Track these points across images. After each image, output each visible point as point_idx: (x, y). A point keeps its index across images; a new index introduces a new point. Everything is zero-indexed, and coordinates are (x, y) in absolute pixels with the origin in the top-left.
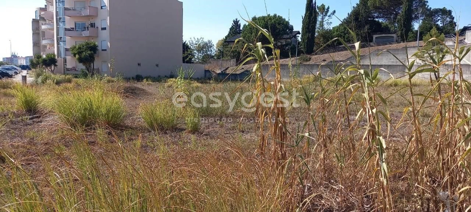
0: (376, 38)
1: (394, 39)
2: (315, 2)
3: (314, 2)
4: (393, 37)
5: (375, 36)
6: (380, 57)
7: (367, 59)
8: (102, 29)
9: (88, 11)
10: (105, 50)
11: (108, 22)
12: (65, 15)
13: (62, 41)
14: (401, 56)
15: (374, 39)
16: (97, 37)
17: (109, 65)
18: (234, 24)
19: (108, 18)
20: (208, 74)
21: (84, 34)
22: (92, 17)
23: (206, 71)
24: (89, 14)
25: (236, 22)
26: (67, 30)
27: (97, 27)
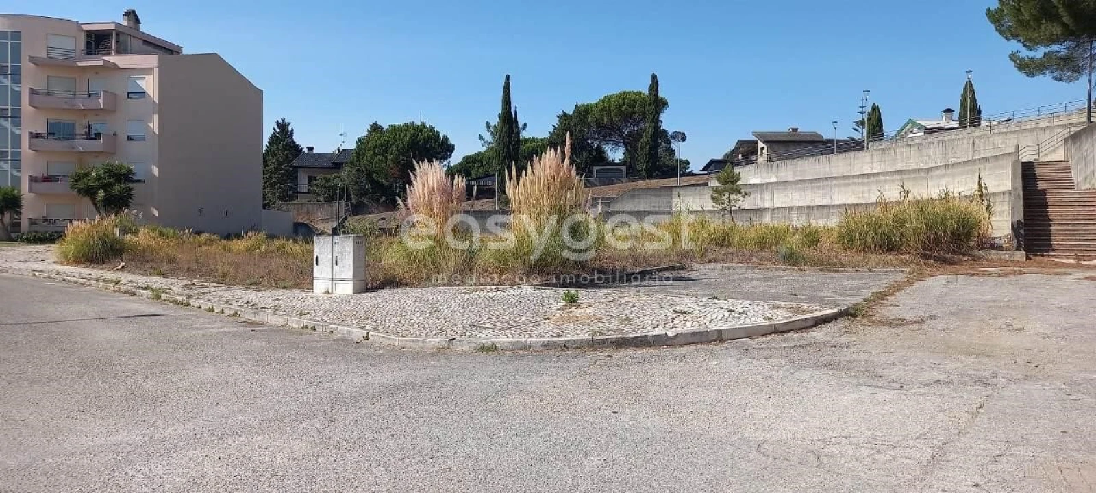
0: (597, 171)
1: (624, 174)
3: (513, 111)
4: (621, 170)
5: (595, 169)
6: (636, 200)
7: (619, 203)
8: (130, 138)
9: (101, 100)
10: (139, 181)
11: (151, 125)
12: (30, 105)
13: (8, 160)
14: (664, 200)
15: (595, 173)
16: (115, 153)
17: (156, 213)
18: (278, 130)
19: (156, 117)
20: (302, 230)
21: (83, 146)
22: (97, 111)
23: (297, 225)
24: (102, 107)
25: (283, 126)
26: (34, 136)
27: (115, 134)
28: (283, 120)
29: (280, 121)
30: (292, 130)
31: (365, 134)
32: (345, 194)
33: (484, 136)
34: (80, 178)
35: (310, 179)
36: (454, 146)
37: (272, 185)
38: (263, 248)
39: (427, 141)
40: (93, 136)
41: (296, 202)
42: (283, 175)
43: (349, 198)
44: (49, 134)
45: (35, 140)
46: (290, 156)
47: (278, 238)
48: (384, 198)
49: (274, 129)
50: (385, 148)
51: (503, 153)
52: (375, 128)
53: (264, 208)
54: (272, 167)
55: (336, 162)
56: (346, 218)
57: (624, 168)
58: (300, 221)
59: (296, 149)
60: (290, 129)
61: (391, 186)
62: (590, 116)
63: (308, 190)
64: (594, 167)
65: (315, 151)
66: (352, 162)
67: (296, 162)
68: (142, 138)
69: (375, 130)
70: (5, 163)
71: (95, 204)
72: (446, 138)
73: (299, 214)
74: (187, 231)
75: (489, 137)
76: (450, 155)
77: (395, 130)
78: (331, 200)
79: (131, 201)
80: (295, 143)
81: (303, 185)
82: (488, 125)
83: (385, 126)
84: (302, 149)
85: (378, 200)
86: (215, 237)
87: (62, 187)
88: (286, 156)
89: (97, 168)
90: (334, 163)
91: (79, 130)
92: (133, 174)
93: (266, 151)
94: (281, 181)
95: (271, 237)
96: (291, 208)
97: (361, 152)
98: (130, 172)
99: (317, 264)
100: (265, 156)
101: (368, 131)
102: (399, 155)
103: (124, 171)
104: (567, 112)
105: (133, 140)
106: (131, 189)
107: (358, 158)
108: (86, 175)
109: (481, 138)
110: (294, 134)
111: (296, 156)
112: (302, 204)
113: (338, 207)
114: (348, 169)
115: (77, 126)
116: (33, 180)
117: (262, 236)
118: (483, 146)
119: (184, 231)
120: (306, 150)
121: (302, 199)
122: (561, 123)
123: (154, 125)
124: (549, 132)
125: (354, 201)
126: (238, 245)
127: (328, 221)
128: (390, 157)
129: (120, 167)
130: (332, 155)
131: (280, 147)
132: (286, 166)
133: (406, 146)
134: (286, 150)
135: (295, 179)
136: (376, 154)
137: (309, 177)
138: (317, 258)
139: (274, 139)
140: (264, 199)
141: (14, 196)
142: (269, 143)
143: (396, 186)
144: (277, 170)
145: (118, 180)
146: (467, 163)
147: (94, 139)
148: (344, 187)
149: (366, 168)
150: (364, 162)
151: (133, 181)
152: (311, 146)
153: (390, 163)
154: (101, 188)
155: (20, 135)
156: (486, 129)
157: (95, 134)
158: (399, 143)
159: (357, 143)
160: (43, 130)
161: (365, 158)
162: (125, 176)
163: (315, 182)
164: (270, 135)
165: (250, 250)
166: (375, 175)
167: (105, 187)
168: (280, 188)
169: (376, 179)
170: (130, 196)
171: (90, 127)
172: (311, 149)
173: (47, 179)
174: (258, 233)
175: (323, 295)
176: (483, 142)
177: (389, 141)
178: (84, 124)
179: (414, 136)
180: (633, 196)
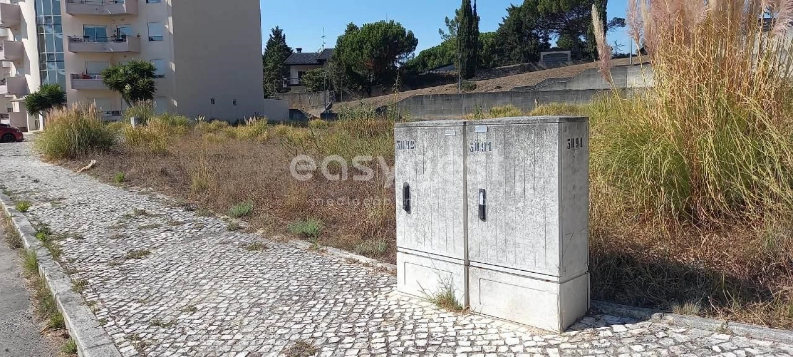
0: (544, 56)
1: (568, 57)
2: (475, 5)
3: (472, 4)
4: (567, 55)
6: (592, 79)
7: (574, 83)
8: (151, 39)
9: (124, 5)
10: (160, 76)
11: (167, 26)
12: (67, 13)
13: (55, 61)
14: (620, 77)
15: (542, 57)
16: (139, 53)
17: (176, 103)
18: (273, 36)
19: (170, 19)
20: (297, 116)
21: (112, 47)
22: (122, 16)
23: (292, 112)
24: (125, 12)
25: (277, 33)
26: (72, 40)
27: (139, 36)
28: (277, 28)
29: (275, 29)
30: (284, 36)
31: (344, 33)
32: (329, 85)
33: (443, 30)
34: (110, 75)
35: (300, 74)
36: (417, 40)
37: (271, 81)
38: (265, 134)
39: (396, 36)
40: (121, 38)
41: (289, 92)
42: (279, 71)
43: (332, 88)
44: (84, 37)
45: (73, 44)
46: (284, 56)
47: (279, 124)
48: (360, 87)
49: (271, 36)
50: (361, 43)
51: (464, 42)
52: (352, 28)
53: (266, 97)
54: (270, 65)
55: (320, 60)
56: (331, 105)
57: (569, 52)
58: (294, 108)
59: (288, 51)
60: (283, 35)
61: (366, 77)
62: (539, 6)
63: (300, 82)
64: (542, 53)
65: (302, 52)
66: (333, 58)
67: (289, 61)
68: (161, 39)
69: (351, 30)
70: (52, 64)
71: (124, 96)
72: (411, 34)
73: (294, 103)
74: (200, 119)
75: (447, 32)
76: (415, 48)
77: (369, 28)
78: (318, 89)
79: (153, 93)
80: (287, 46)
81: (295, 79)
82: (447, 20)
83: (360, 26)
84: (292, 50)
85: (356, 89)
86: (225, 123)
87: (98, 83)
88: (281, 56)
89: (124, 65)
90: (318, 60)
91: (109, 34)
92: (155, 70)
93: (266, 53)
94: (278, 77)
95: (273, 122)
96: (287, 97)
97: (341, 48)
98: (151, 68)
99: (407, 208)
100: (264, 58)
101: (346, 31)
102: (373, 49)
103: (147, 67)
104: (515, 6)
105: (153, 40)
106: (152, 83)
107: (339, 54)
108: (115, 71)
109: (441, 32)
110: (286, 39)
111: (287, 56)
112: (295, 94)
113: (325, 96)
114: (330, 64)
115: (107, 31)
116: (74, 77)
117: (263, 122)
118: (442, 39)
119: (198, 118)
120: (295, 51)
121: (294, 90)
122: (511, 15)
123: (170, 26)
124: (500, 24)
125: (336, 90)
126: (242, 131)
127: (316, 107)
128: (365, 51)
129: (143, 64)
130: (316, 54)
131: (276, 50)
132: (281, 65)
133: (378, 41)
134: (280, 51)
135: (288, 75)
136: (353, 50)
137: (299, 72)
138: (407, 191)
139: (270, 44)
140: (265, 91)
141: (58, 92)
142: (267, 46)
143: (370, 77)
144: (274, 67)
145: (142, 76)
146: (424, 57)
147: (122, 40)
148: (328, 79)
149: (345, 62)
150: (343, 57)
151: (155, 77)
152: (299, 47)
153: (365, 56)
154: (127, 82)
155: (62, 39)
156: (445, 23)
157: (122, 36)
158: (372, 39)
159: (337, 42)
160: (79, 34)
161: (345, 53)
162: (147, 72)
163: (305, 76)
164: (267, 41)
165: (253, 136)
166: (353, 67)
167: (131, 82)
168: (277, 82)
169: (354, 71)
170: (152, 89)
171: (118, 30)
172: (299, 50)
173: (86, 77)
174: (260, 119)
175: (431, 308)
176: (442, 35)
177: (364, 38)
178: (113, 28)
179: (385, 33)
180: (589, 76)
